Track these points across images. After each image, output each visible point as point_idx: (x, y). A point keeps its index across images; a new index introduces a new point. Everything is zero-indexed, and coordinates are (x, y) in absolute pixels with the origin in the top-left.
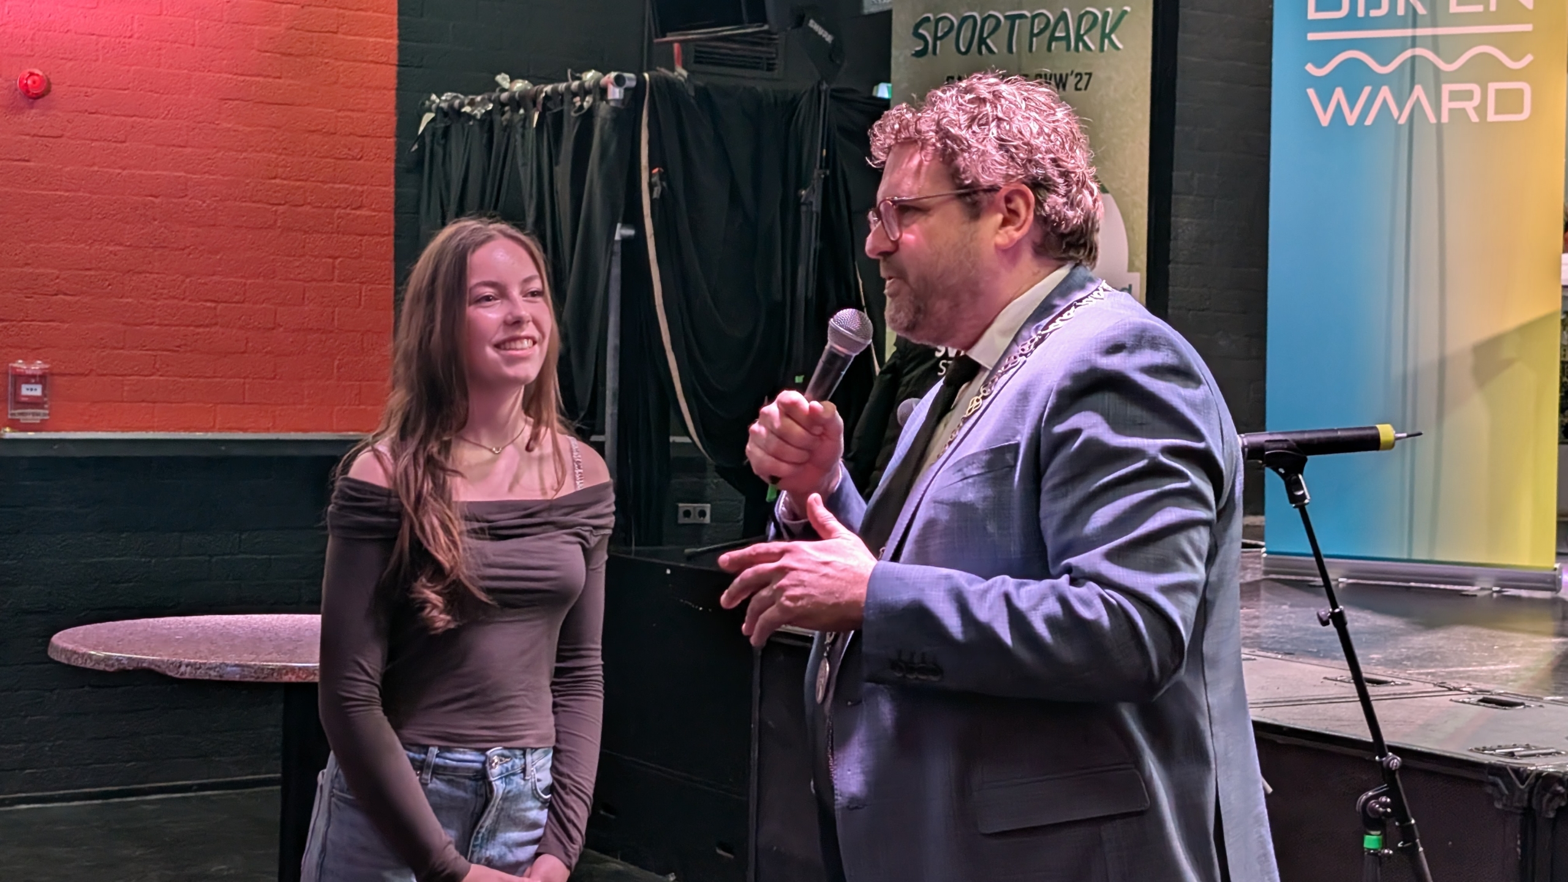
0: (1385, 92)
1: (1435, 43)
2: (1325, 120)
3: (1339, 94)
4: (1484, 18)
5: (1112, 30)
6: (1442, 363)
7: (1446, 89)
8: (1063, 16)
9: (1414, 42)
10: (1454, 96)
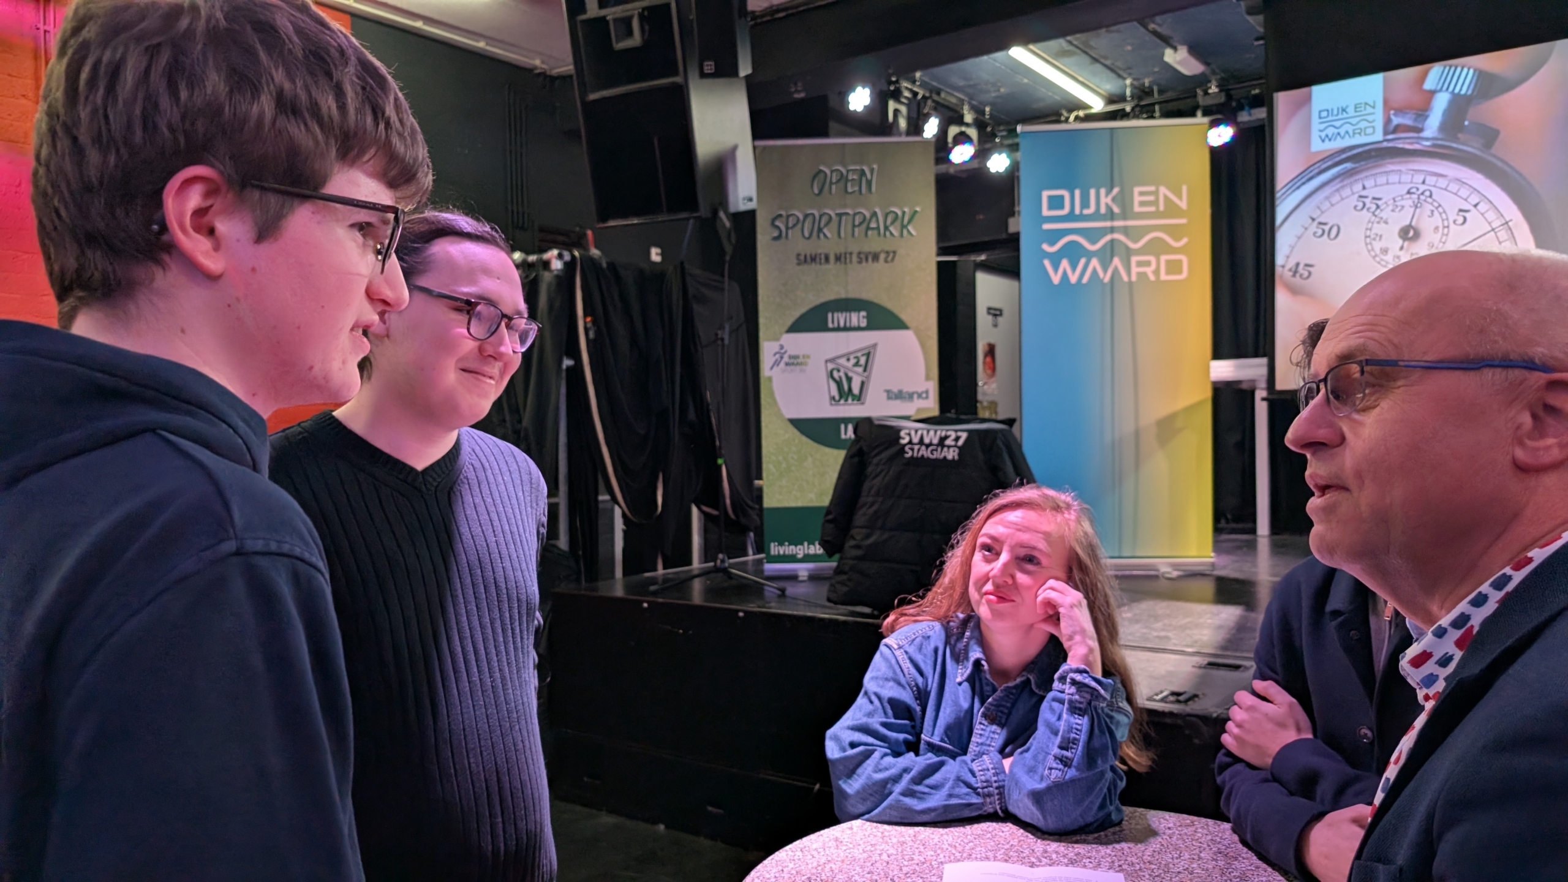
0: (1095, 262)
1: (1125, 231)
2: (1056, 279)
3: (1065, 264)
4: (1156, 215)
5: (909, 222)
6: (1137, 434)
7: (1134, 259)
8: (875, 214)
9: (1112, 230)
10: (1140, 264)
